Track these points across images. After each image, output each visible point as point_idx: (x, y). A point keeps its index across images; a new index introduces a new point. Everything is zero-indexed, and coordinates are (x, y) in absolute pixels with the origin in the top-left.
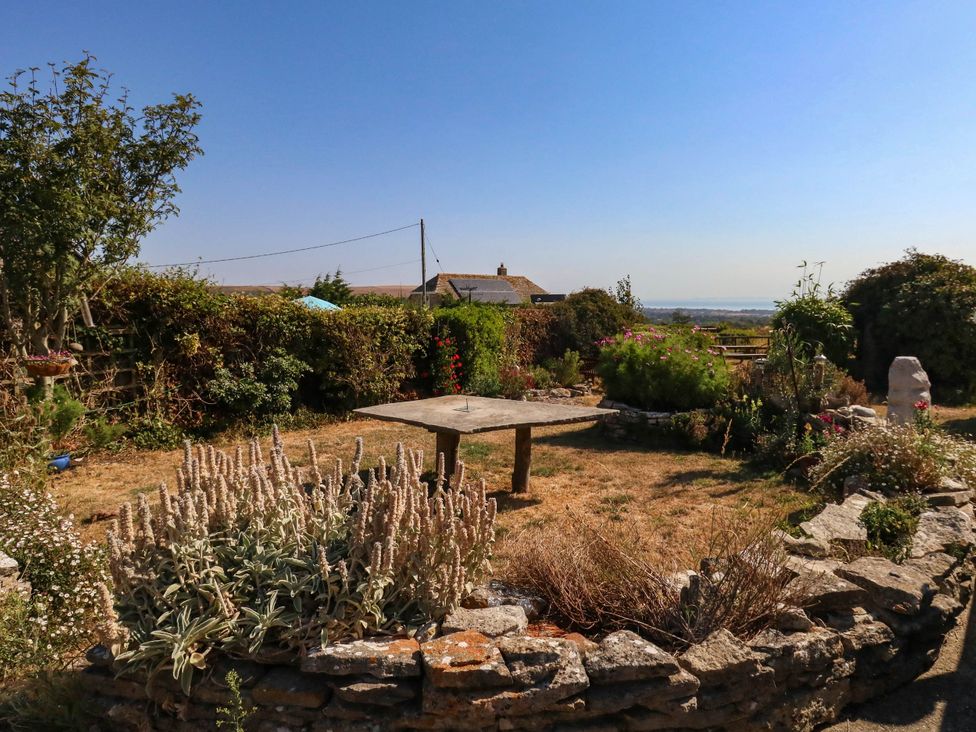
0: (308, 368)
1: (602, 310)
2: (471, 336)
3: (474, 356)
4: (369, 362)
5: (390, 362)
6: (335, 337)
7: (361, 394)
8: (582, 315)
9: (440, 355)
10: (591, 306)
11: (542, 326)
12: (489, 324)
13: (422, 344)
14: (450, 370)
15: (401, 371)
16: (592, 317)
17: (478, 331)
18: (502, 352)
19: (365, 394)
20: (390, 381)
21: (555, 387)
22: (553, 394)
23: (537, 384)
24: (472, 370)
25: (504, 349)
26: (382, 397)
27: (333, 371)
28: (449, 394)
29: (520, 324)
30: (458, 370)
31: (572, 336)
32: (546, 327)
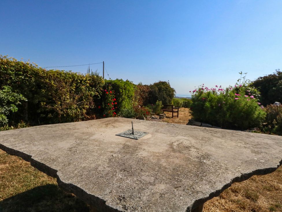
0: (24, 98)
1: (167, 88)
2: (121, 91)
3: (122, 100)
4: (67, 98)
5: (81, 99)
6: (46, 83)
7: (62, 115)
8: (160, 89)
9: (107, 99)
10: (163, 87)
11: (146, 93)
12: (128, 87)
13: (98, 92)
14: (111, 106)
15: (87, 105)
16: (164, 90)
17: (124, 90)
18: (133, 100)
19: (65, 115)
20: (81, 109)
21: (153, 115)
22: (153, 117)
24: (121, 106)
25: (134, 99)
26: (76, 117)
27: (43, 101)
28: (111, 117)
29: (139, 90)
30: (115, 106)
31: (157, 96)
32: (148, 93)
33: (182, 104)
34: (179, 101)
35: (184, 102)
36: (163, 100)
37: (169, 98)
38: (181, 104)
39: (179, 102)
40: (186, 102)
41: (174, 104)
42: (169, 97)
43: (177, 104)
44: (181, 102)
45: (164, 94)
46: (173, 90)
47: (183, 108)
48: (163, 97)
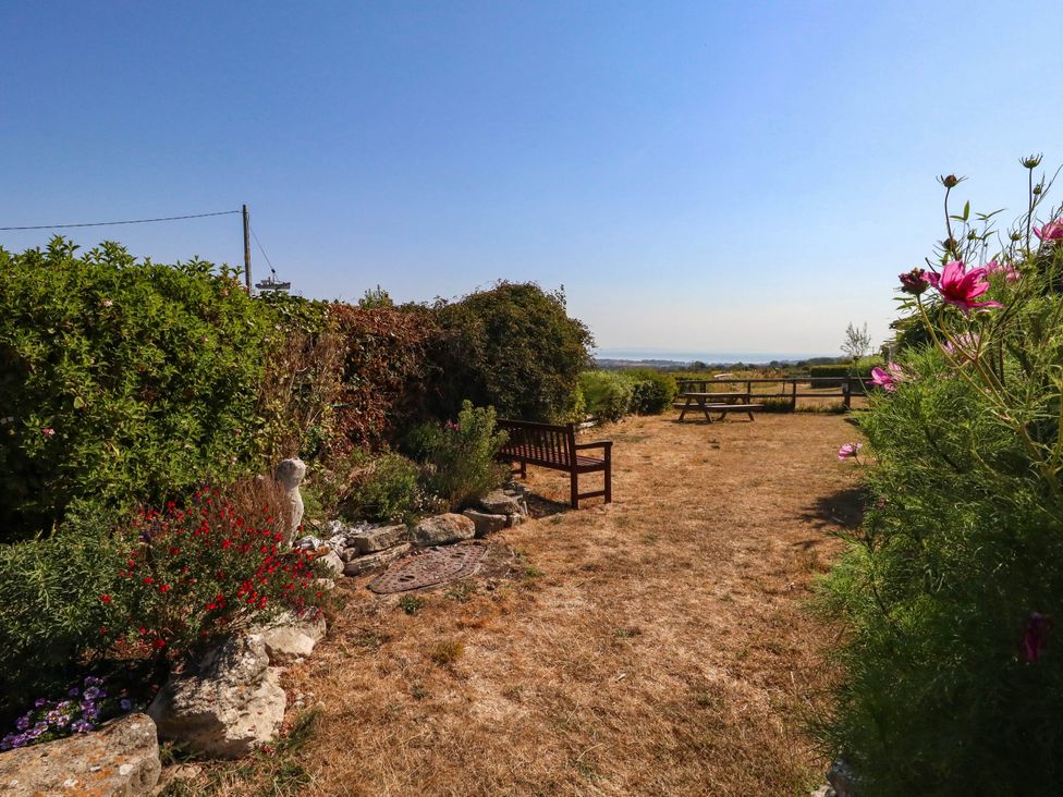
1: (538, 322)
8: (497, 330)
10: (515, 311)
11: (408, 350)
16: (519, 333)
23: (376, 506)
31: (477, 372)
32: (417, 351)
33: (629, 399)
34: (615, 386)
35: (637, 387)
36: (523, 389)
37: (558, 376)
38: (624, 399)
39: (612, 393)
40: (646, 388)
41: (588, 401)
42: (552, 369)
43: (602, 402)
44: (624, 387)
45: (520, 358)
46: (580, 334)
47: (636, 418)
48: (521, 374)
